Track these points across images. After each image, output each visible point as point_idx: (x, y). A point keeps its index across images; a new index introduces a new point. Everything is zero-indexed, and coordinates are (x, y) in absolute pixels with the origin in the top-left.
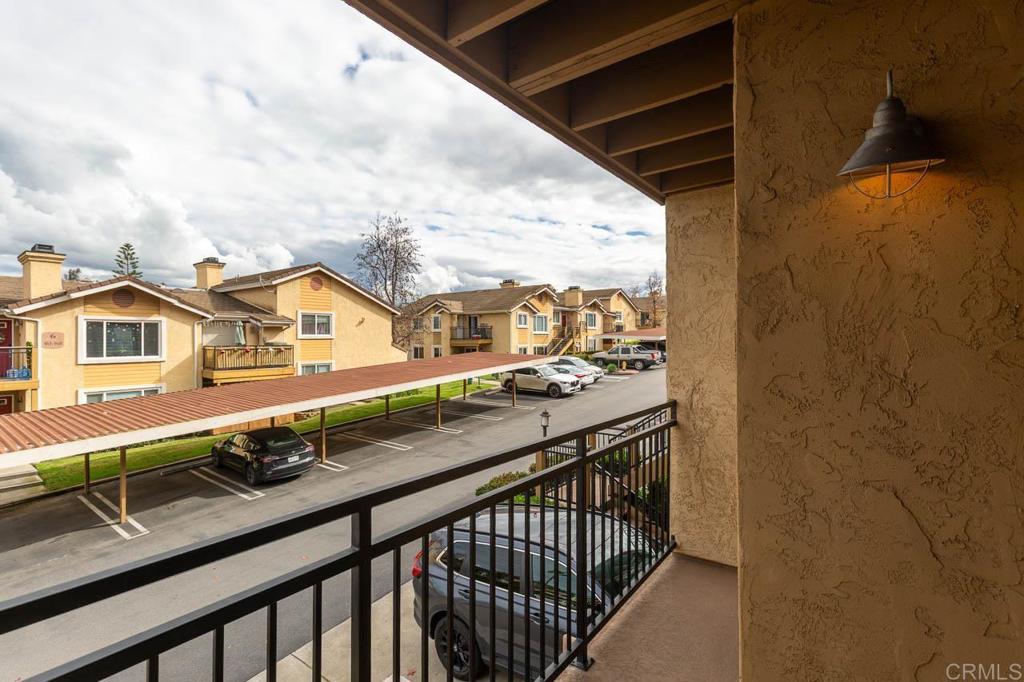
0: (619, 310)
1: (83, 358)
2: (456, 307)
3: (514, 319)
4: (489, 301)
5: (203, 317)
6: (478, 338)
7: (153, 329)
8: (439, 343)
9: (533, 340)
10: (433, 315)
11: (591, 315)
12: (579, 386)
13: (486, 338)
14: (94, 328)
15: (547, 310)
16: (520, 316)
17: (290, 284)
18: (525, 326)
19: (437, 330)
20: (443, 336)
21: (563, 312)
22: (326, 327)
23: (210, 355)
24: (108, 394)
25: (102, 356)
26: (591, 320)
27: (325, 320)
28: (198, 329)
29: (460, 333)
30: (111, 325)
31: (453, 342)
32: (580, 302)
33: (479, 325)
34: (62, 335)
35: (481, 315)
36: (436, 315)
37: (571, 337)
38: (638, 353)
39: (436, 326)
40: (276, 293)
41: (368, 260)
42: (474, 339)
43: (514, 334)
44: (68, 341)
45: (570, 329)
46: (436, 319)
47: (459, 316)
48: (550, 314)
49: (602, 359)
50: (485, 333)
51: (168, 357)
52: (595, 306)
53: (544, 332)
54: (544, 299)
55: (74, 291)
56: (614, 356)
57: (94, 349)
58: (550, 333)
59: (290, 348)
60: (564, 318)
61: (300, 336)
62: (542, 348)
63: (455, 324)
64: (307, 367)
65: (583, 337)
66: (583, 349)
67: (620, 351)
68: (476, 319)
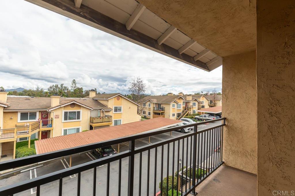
0: (203, 101)
1: (63, 121)
2: (155, 101)
3: (171, 105)
4: (164, 99)
5: (90, 109)
6: (161, 111)
7: (79, 112)
8: (150, 111)
9: (177, 111)
10: (148, 103)
11: (194, 103)
12: (190, 130)
13: (163, 110)
14: (66, 113)
15: (181, 102)
16: (173, 105)
17: (112, 99)
18: (174, 107)
19: (149, 107)
20: (151, 109)
21: (186, 102)
22: (120, 110)
23: (92, 119)
24: (68, 129)
25: (67, 120)
26: (194, 104)
27: (120, 108)
28: (89, 112)
29: (156, 109)
30: (70, 112)
31: (154, 111)
32: (191, 99)
33: (161, 107)
34: (59, 115)
35: (162, 104)
36: (149, 103)
37: (188, 110)
38: (209, 117)
39: (149, 106)
40: (108, 102)
41: (131, 89)
42: (160, 111)
43: (171, 110)
44: (60, 117)
45: (188, 108)
46: (149, 104)
47: (156, 104)
48: (182, 103)
49: (198, 118)
50: (163, 109)
51: (82, 119)
52: (196, 100)
53: (180, 109)
54: (180, 99)
55: (62, 105)
56: (201, 118)
57: (66, 119)
58: (182, 109)
59: (111, 117)
60: (186, 104)
61: (114, 113)
62: (179, 113)
63: (154, 106)
64: (115, 121)
65: (192, 110)
66: (192, 114)
67: (203, 116)
68: (160, 104)
